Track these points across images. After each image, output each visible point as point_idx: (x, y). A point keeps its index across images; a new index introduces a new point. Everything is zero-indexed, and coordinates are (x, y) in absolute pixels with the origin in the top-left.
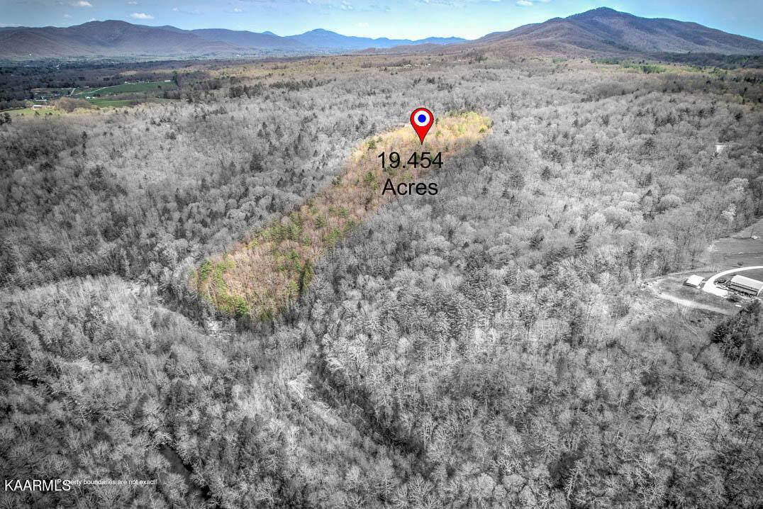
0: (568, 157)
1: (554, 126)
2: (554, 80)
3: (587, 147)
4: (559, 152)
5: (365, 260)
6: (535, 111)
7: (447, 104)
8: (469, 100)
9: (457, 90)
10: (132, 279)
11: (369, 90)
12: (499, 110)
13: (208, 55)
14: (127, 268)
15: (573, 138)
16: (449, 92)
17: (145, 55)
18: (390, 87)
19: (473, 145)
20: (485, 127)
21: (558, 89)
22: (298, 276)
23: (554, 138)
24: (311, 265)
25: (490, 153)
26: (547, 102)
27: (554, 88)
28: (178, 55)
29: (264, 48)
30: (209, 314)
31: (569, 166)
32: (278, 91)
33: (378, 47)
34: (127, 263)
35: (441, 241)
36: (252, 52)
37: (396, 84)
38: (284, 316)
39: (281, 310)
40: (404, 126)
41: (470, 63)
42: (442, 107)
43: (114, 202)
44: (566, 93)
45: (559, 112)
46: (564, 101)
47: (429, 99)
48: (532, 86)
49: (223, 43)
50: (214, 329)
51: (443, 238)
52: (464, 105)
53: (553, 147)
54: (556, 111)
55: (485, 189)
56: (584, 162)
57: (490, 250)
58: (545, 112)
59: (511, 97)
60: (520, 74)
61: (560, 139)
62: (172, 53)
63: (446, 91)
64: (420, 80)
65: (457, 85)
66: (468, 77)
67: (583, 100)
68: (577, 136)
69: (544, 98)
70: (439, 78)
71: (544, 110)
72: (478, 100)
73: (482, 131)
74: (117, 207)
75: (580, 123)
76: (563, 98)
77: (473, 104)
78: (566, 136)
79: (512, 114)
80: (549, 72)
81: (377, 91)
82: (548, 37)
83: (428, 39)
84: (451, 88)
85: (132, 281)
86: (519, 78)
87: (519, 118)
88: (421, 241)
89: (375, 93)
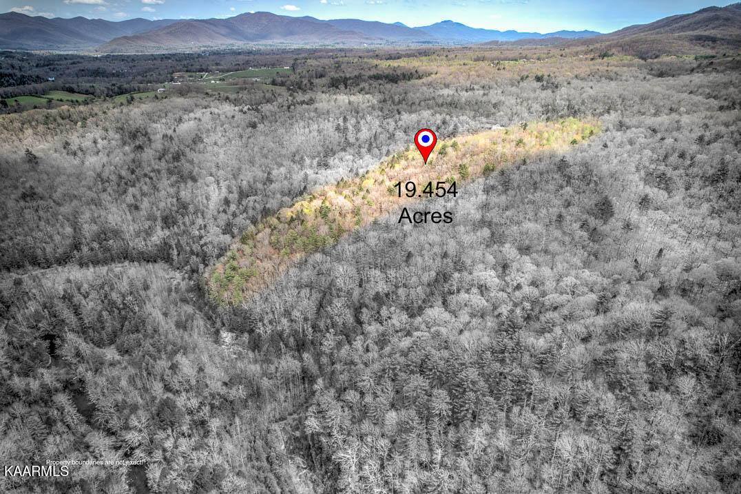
0: (680, 184)
1: (669, 141)
2: (688, 82)
3: (711, 172)
4: (669, 176)
5: (397, 287)
6: (650, 121)
7: (546, 106)
8: (574, 102)
9: (564, 90)
10: (178, 269)
11: (469, 86)
12: (606, 116)
13: (338, 43)
14: (175, 257)
15: (692, 159)
16: (553, 92)
17: (283, 43)
18: (492, 83)
19: (558, 159)
20: (578, 138)
21: (691, 93)
22: (319, 296)
23: (666, 157)
24: (334, 286)
25: (576, 171)
26: (671, 109)
27: (685, 92)
28: (311, 43)
29: (392, 39)
30: (224, 325)
31: (678, 196)
32: (375, 84)
33: (501, 39)
34: (175, 252)
35: (489, 276)
36: (379, 42)
37: (499, 80)
38: (296, 340)
39: (295, 333)
40: (490, 128)
41: (592, 59)
42: (541, 109)
43: (181, 189)
44: (700, 98)
45: (682, 123)
46: (694, 108)
47: (528, 99)
48: (656, 89)
49: (353, 33)
50: (226, 340)
51: (493, 273)
52: (566, 108)
53: (662, 168)
54: (678, 122)
55: (560, 216)
56: (702, 192)
57: (547, 298)
58: (663, 123)
59: (626, 101)
60: (648, 74)
61: (673, 159)
62: (307, 41)
63: (549, 91)
64: (527, 77)
65: (565, 84)
66: (582, 75)
67: (721, 108)
68: (699, 156)
69: (668, 104)
70: (549, 76)
71: (664, 119)
72: (583, 103)
73: (574, 142)
74: (183, 194)
75: (706, 139)
76: (694, 105)
77: (576, 107)
78: (682, 156)
79: (620, 122)
80: (687, 71)
81: (476, 87)
82: (696, 29)
83: (558, 32)
84: (557, 87)
85: (178, 271)
86: (645, 78)
87: (628, 128)
88: (465, 274)
89: (473, 89)
